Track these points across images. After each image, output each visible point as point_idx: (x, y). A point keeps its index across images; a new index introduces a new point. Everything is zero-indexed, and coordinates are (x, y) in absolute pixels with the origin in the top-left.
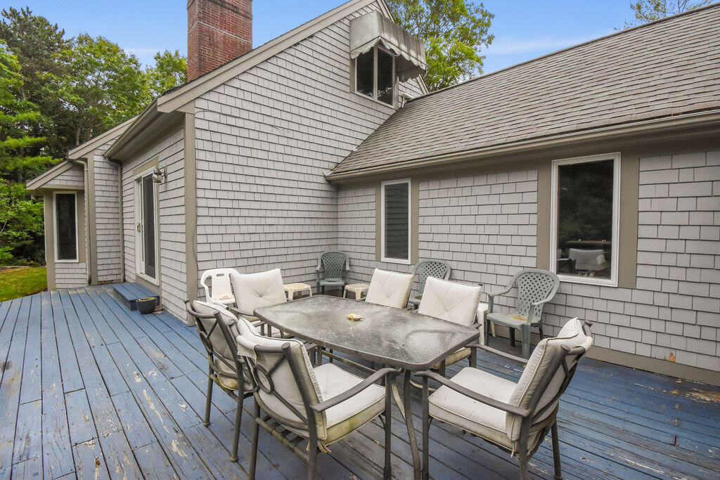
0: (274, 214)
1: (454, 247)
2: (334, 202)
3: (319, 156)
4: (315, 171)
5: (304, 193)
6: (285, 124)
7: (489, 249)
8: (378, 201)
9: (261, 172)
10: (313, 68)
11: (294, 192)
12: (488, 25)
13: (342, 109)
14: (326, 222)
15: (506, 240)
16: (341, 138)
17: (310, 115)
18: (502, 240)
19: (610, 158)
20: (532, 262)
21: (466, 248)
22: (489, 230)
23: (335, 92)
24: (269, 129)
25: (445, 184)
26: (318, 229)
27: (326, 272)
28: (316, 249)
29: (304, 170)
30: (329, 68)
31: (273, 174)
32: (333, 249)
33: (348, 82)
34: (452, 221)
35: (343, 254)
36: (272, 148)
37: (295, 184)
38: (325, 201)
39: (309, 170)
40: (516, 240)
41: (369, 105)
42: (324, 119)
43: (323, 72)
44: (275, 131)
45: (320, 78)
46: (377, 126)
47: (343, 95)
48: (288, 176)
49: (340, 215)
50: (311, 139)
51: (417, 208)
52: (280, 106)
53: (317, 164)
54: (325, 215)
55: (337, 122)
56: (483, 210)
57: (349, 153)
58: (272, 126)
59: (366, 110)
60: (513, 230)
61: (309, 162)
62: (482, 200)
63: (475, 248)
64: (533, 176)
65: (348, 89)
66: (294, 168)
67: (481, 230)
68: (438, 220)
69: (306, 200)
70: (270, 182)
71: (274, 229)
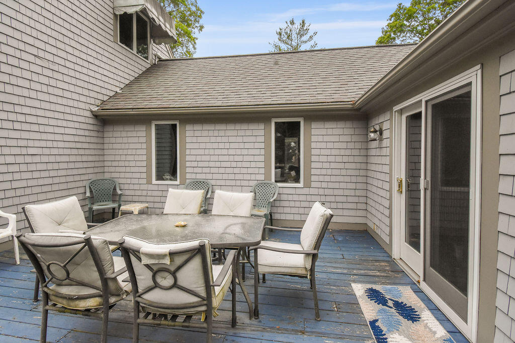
0: (37, 144)
1: (213, 170)
2: (100, 135)
3: (86, 92)
4: (82, 106)
5: (71, 124)
6: (50, 57)
7: (236, 171)
8: (148, 136)
9: (22, 101)
10: (79, 11)
11: (60, 123)
12: (200, 17)
13: (107, 54)
14: (92, 152)
15: (247, 165)
16: (106, 79)
17: (76, 53)
18: (245, 165)
19: (299, 121)
20: (262, 177)
21: (222, 170)
22: (237, 158)
23: (100, 38)
24: (32, 59)
25: (206, 127)
26: (85, 158)
27: (95, 197)
28: (83, 177)
29: (71, 103)
30: (95, 16)
31: (37, 104)
32: (100, 177)
33: (112, 33)
34: (212, 152)
35: (112, 180)
36: (35, 77)
37: (61, 116)
38: (92, 134)
39: (76, 104)
40: (253, 165)
41: (130, 56)
42: (90, 59)
43: (88, 17)
44: (38, 61)
45: (86, 23)
46: (137, 75)
47: (108, 42)
48: (53, 107)
49: (106, 146)
50: (78, 75)
51: (184, 143)
52: (45, 38)
53: (83, 99)
54: (92, 146)
55: (102, 65)
56: (232, 145)
57: (114, 93)
58: (35, 56)
59: (128, 60)
60: (251, 158)
61: (76, 97)
62: (232, 139)
63: (228, 170)
64: (262, 126)
65: (112, 39)
66: (60, 100)
67: (231, 158)
68: (201, 152)
69: (73, 132)
70: (33, 111)
71: (37, 159)
